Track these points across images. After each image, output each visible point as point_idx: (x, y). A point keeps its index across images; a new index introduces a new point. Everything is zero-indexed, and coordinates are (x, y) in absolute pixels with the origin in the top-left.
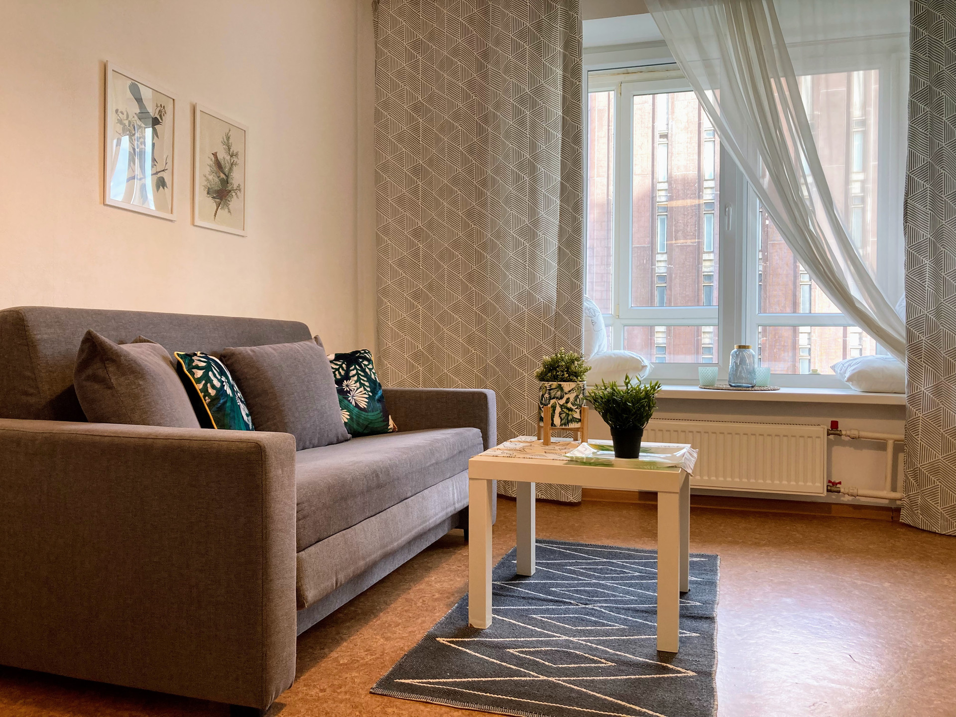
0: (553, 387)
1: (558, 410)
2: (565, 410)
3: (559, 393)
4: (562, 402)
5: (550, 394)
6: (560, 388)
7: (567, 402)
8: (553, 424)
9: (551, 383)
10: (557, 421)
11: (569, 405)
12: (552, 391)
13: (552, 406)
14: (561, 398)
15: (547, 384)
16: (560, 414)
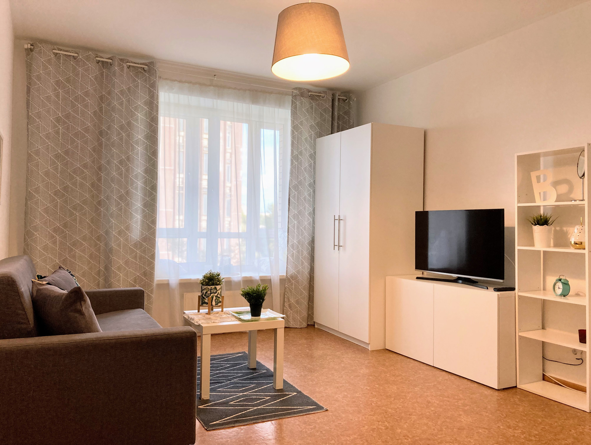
0: (212, 288)
1: (214, 298)
2: (217, 298)
3: (215, 290)
4: (216, 295)
5: (211, 291)
6: (216, 288)
7: (218, 295)
8: (212, 305)
9: (211, 286)
10: (214, 303)
11: (219, 296)
12: (212, 290)
13: (212, 297)
14: (216, 293)
15: (209, 287)
16: (215, 300)
